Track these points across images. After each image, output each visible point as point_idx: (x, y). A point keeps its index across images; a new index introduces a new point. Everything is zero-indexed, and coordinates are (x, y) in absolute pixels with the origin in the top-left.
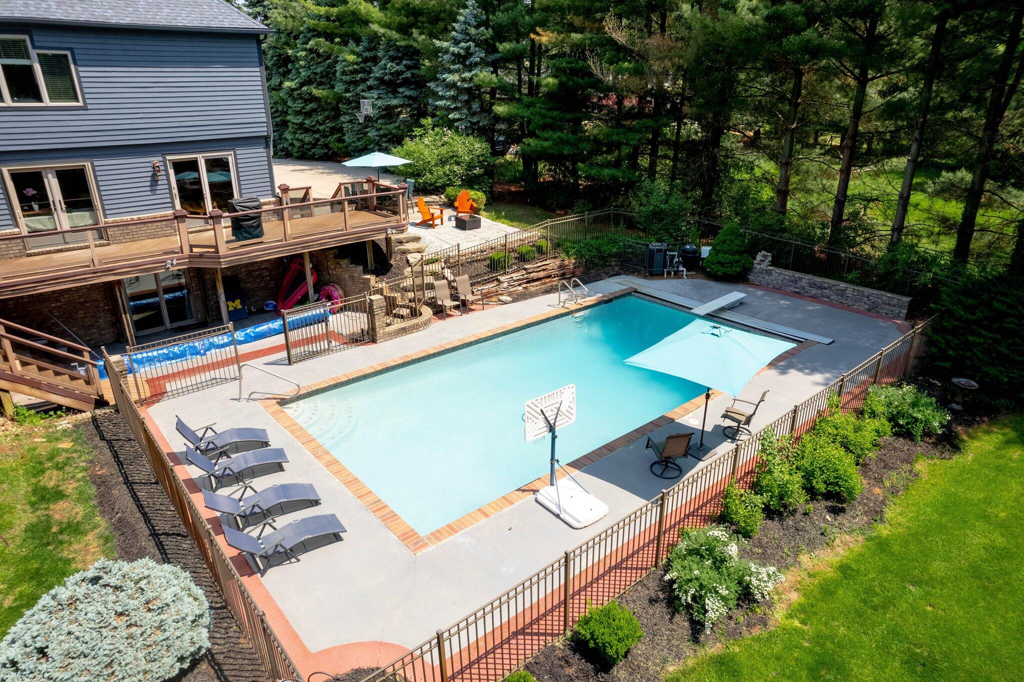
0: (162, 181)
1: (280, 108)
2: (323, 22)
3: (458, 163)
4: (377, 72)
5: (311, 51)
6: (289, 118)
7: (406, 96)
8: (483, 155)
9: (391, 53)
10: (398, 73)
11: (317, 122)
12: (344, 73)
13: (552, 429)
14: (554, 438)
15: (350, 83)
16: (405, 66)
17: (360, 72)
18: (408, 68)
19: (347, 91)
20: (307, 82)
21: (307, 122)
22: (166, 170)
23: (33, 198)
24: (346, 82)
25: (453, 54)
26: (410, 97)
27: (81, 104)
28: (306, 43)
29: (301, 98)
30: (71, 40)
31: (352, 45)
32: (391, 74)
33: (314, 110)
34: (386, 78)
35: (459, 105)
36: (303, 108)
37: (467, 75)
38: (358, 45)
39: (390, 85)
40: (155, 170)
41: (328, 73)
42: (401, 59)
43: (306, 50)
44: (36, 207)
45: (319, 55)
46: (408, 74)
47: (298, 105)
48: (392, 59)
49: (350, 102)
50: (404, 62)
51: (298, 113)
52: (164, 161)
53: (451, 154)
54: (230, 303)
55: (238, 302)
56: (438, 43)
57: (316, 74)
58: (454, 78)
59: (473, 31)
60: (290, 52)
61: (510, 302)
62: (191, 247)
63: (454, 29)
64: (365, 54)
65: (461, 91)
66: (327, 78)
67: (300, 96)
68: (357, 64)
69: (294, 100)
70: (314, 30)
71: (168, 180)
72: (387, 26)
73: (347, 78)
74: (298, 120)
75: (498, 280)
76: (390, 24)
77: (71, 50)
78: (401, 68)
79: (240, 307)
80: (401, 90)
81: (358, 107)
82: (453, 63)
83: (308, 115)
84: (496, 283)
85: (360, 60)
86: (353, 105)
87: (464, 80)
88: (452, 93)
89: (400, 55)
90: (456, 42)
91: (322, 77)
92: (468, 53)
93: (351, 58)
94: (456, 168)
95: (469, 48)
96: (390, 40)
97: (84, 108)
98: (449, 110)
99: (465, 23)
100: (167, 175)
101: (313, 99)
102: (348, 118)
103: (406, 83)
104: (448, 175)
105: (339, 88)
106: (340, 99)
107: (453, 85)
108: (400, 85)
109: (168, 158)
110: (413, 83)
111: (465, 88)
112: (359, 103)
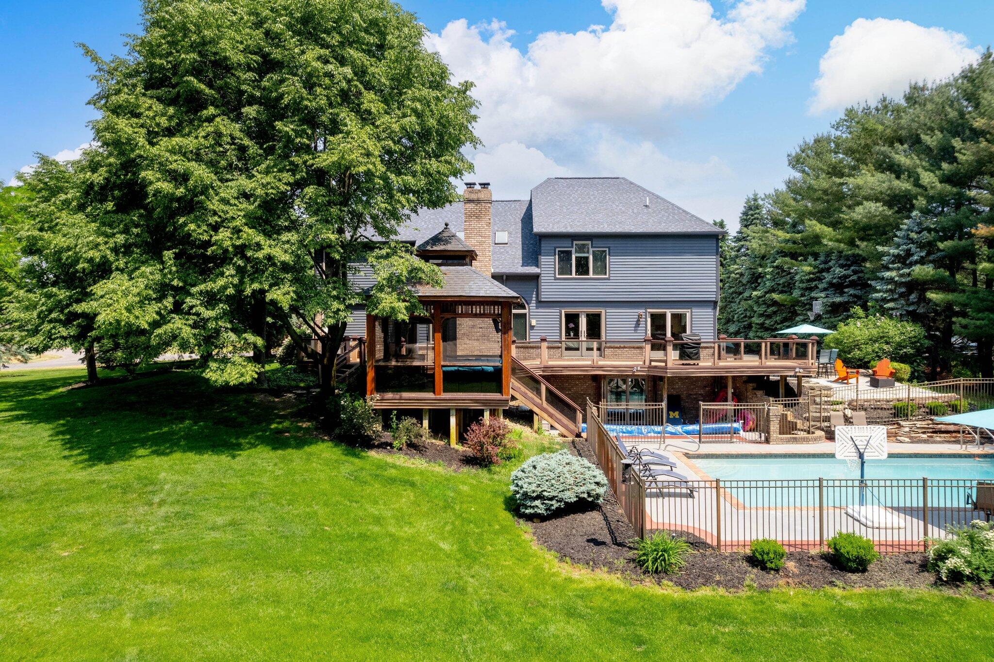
0: (642, 325)
1: (748, 314)
2: (790, 245)
3: (887, 343)
4: (828, 277)
5: (777, 267)
6: (753, 319)
7: (851, 295)
8: (915, 337)
9: (841, 262)
10: (846, 277)
11: (776, 322)
12: (802, 281)
13: (861, 456)
14: (863, 463)
15: (806, 289)
16: (853, 271)
17: (815, 280)
18: (855, 272)
19: (803, 295)
20: (772, 290)
21: (767, 322)
22: (646, 318)
23: (572, 329)
24: (802, 289)
25: (894, 256)
26: (855, 296)
27: (607, 276)
28: (774, 262)
29: (765, 304)
30: (610, 243)
31: (811, 259)
32: (840, 278)
33: (775, 313)
34: (835, 281)
35: (896, 296)
36: (765, 311)
37: (906, 271)
38: (816, 260)
39: (838, 287)
40: (640, 316)
41: (789, 284)
42: (849, 266)
43: (773, 267)
44: (572, 334)
45: (783, 271)
46: (855, 277)
47: (762, 309)
48: (842, 266)
49: (806, 305)
50: (852, 268)
51: (761, 315)
52: (646, 313)
53: (881, 335)
54: (671, 413)
55: (677, 413)
56: (880, 248)
57: (779, 284)
58: (893, 274)
59: (913, 235)
60: (760, 270)
61: (908, 443)
62: (651, 361)
63: (896, 236)
64: (821, 266)
65: (898, 284)
66: (788, 288)
67: (764, 303)
68: (813, 274)
69: (759, 305)
70: (782, 252)
71: (646, 324)
72: (839, 241)
73: (804, 285)
74: (760, 320)
75: (898, 424)
76: (842, 239)
77: (609, 248)
78: (849, 272)
79: (677, 417)
80: (846, 290)
81: (811, 309)
82: (893, 262)
83: (769, 317)
84: (896, 426)
85: (816, 270)
86: (807, 307)
87: (902, 276)
88: (890, 287)
89: (849, 263)
90: (898, 246)
91: (784, 287)
92: (909, 253)
93: (807, 269)
94: (885, 347)
95: (908, 250)
96: (840, 252)
97: (608, 279)
98: (885, 300)
99: (908, 230)
100: (646, 321)
101: (775, 303)
102: (802, 317)
103: (853, 284)
104: (877, 352)
105: (796, 293)
106: (796, 303)
107: (891, 280)
108: (847, 287)
109: (649, 310)
110: (858, 285)
111: (902, 283)
112: (812, 305)
